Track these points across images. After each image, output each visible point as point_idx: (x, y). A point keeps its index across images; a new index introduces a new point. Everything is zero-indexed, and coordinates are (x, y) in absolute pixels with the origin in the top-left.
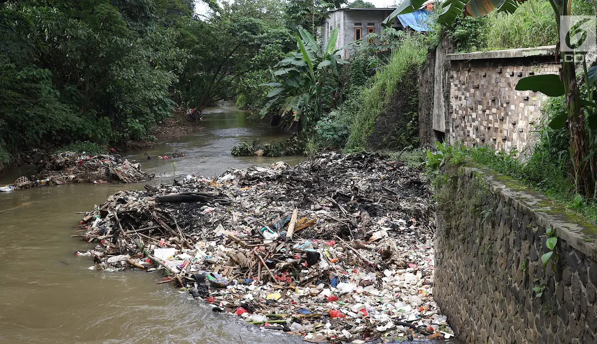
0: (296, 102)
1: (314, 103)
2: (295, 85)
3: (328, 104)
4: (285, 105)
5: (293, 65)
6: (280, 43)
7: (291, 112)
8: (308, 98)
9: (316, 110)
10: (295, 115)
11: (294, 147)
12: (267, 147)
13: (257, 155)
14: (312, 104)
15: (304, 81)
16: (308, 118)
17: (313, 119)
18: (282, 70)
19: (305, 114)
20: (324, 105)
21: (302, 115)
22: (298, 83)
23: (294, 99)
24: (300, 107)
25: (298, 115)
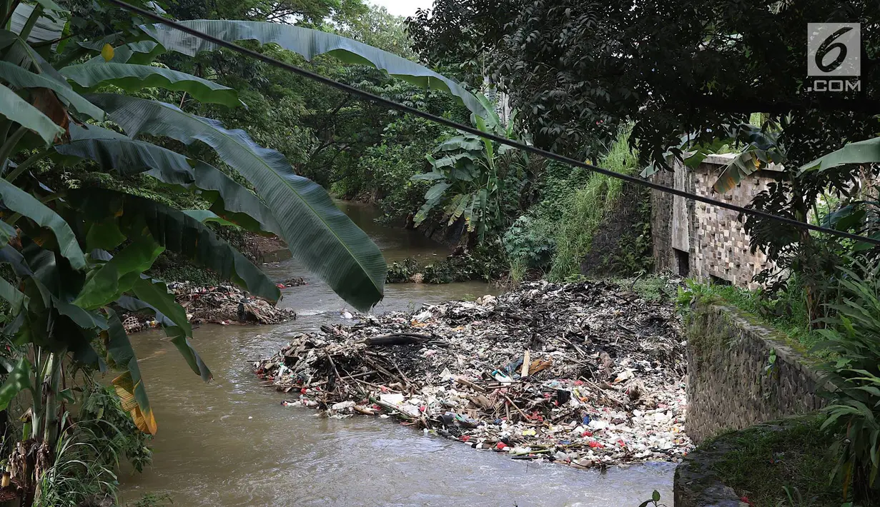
0: (469, 204)
1: (493, 204)
2: (467, 178)
3: (513, 204)
4: (453, 207)
5: (463, 150)
6: (421, 100)
7: (461, 220)
8: (485, 196)
9: (497, 214)
10: (468, 222)
11: (468, 269)
12: (429, 269)
13: (414, 281)
14: (491, 205)
15: (479, 172)
16: (486, 226)
17: (492, 227)
18: (446, 158)
19: (481, 220)
20: (507, 206)
21: (478, 224)
22: (470, 174)
23: (466, 198)
24: (474, 210)
25: (472, 222)
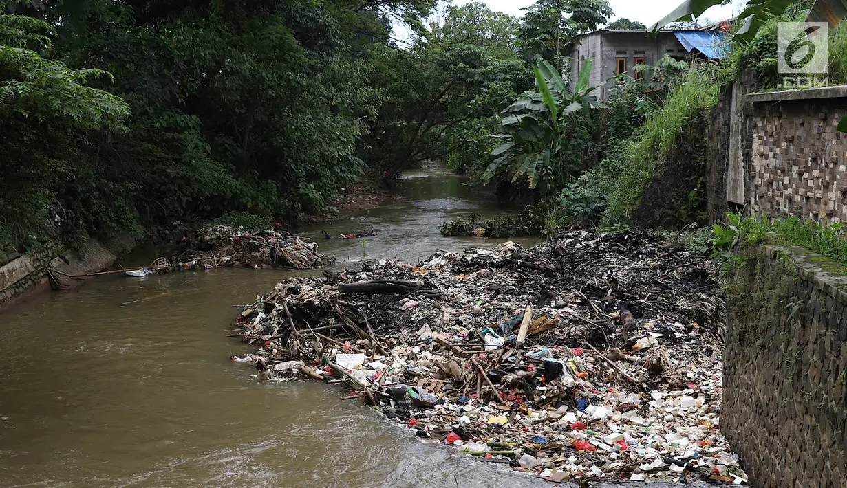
0: (533, 162)
1: (557, 163)
2: (532, 139)
3: (576, 165)
4: (517, 166)
5: (530, 111)
6: (510, 80)
7: (525, 177)
8: (549, 156)
9: (560, 173)
10: (530, 180)
11: (528, 225)
12: (489, 224)
13: (475, 235)
14: (554, 165)
15: (543, 132)
16: (548, 184)
17: (555, 185)
18: (512, 117)
19: (544, 179)
20: (571, 166)
21: (540, 181)
22: (535, 135)
23: (529, 157)
24: (537, 169)
25: (534, 180)
